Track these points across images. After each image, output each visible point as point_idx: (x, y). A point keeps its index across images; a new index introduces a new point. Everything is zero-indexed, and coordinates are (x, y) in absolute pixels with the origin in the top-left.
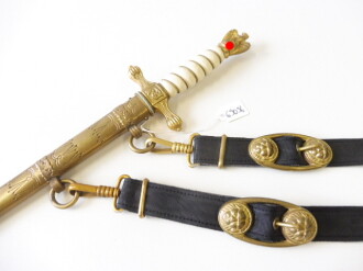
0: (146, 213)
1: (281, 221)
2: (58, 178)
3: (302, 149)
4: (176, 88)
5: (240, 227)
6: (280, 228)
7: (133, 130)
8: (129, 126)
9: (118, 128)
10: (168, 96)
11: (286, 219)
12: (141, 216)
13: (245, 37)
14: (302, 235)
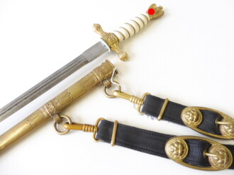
0: (116, 143)
1: (208, 152)
2: (59, 114)
3: (219, 123)
4: (123, 35)
5: (181, 155)
6: (207, 157)
7: (106, 83)
8: (103, 80)
9: (96, 81)
10: (118, 40)
11: (211, 151)
12: (113, 145)
13: (161, 8)
14: (223, 162)
